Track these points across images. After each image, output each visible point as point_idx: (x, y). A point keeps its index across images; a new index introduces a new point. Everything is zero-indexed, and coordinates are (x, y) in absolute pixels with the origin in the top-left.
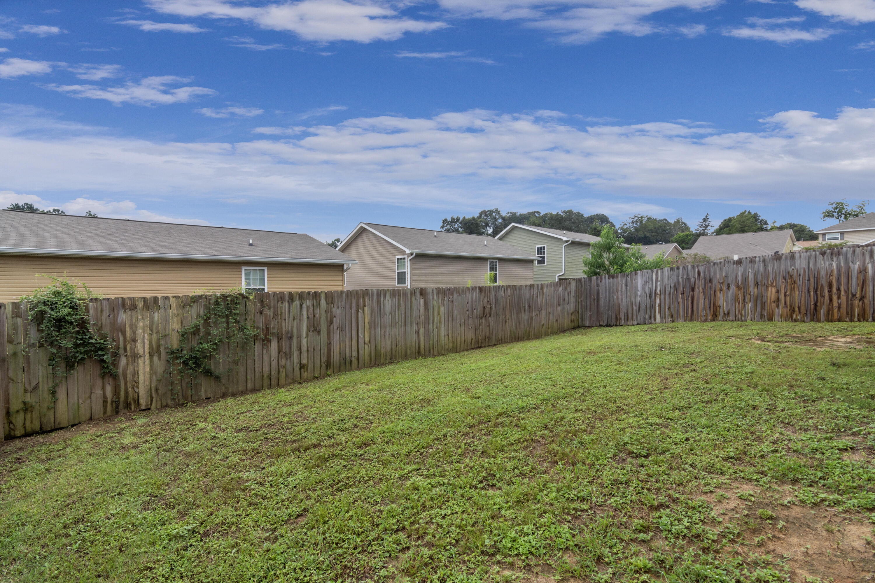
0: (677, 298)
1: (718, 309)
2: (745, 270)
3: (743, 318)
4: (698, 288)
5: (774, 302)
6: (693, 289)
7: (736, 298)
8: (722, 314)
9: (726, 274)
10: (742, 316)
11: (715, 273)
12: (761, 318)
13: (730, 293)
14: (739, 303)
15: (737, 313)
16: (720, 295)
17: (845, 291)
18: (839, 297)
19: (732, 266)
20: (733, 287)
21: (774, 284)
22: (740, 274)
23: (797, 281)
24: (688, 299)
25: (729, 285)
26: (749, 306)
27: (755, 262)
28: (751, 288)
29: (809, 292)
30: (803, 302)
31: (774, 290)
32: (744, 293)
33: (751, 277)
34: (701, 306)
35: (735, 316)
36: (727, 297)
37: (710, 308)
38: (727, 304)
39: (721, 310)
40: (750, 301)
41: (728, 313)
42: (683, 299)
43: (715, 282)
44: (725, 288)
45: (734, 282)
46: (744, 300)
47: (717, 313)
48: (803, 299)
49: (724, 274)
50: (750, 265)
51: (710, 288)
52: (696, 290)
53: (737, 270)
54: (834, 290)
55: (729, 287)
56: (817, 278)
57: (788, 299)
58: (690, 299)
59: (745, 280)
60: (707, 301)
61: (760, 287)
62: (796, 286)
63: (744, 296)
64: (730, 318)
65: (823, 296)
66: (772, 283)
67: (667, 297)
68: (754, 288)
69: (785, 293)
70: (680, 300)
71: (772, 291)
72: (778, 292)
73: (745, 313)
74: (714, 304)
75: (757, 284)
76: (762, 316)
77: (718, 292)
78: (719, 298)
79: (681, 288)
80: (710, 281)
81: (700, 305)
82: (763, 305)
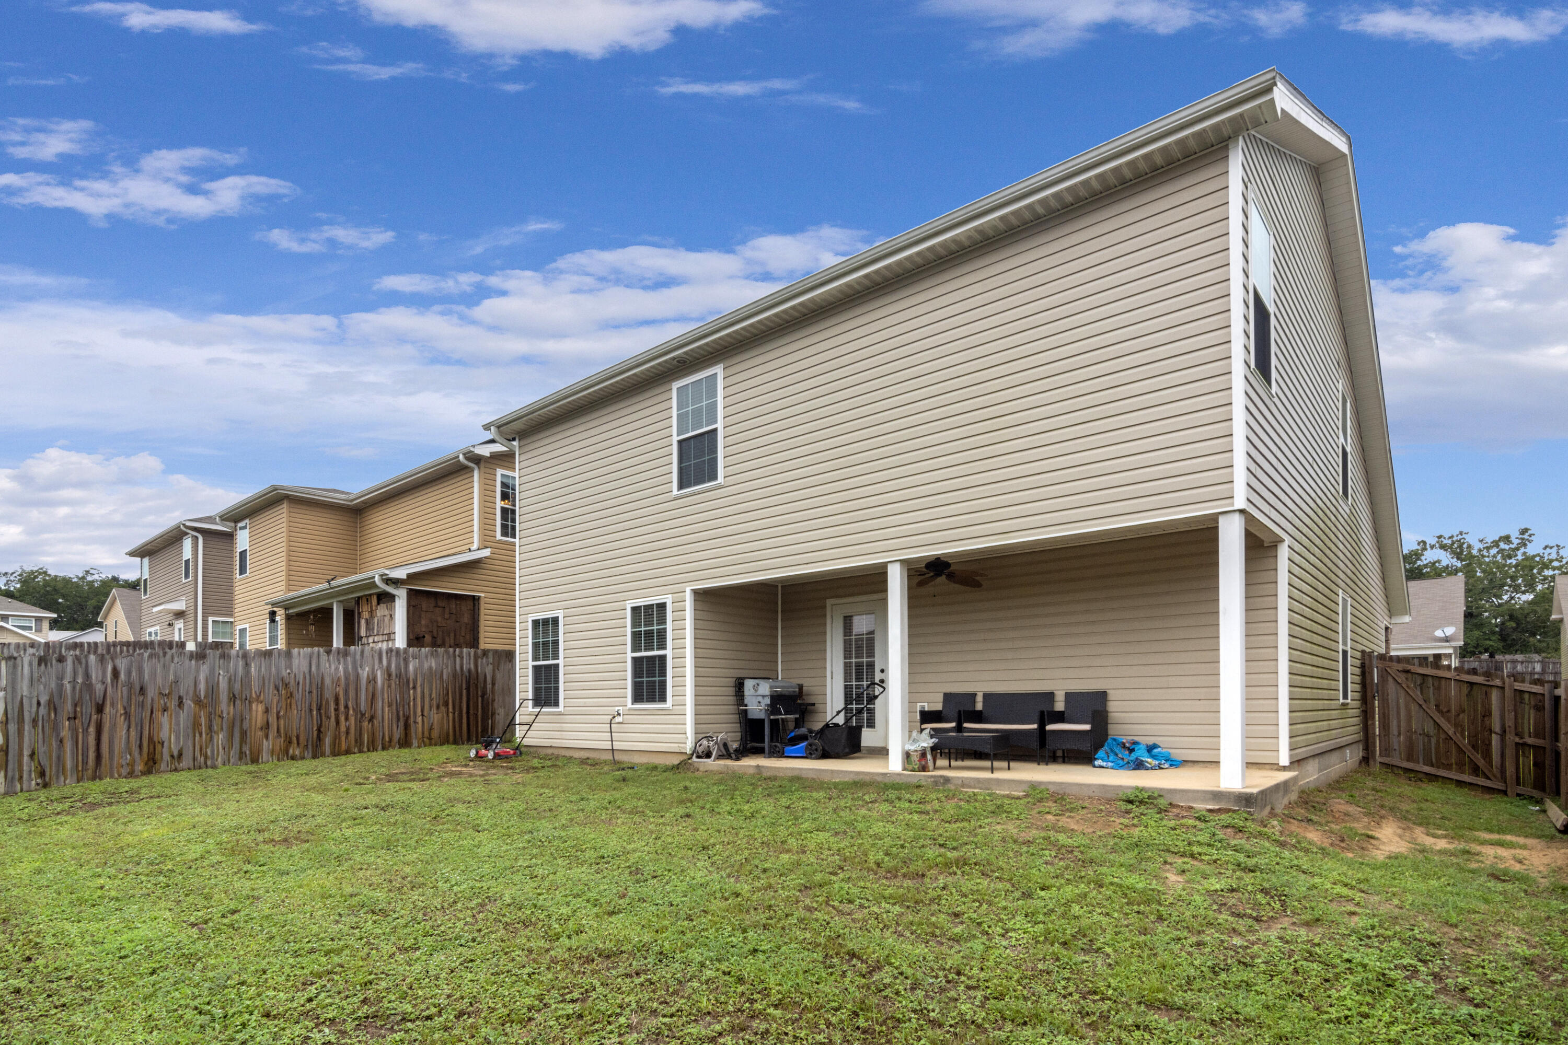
0: (56, 728)
1: (159, 747)
2: (212, 671)
3: (209, 763)
4: (112, 705)
5: (262, 729)
6: (100, 709)
7: (196, 725)
8: (166, 757)
9: (176, 676)
10: (206, 757)
11: (153, 674)
12: (240, 759)
13: (184, 717)
14: (201, 735)
15: (197, 754)
16: (165, 720)
17: (354, 710)
18: (347, 719)
19: (187, 661)
20: (189, 703)
21: (262, 698)
22: (202, 678)
23: (295, 692)
24: (85, 731)
25: (180, 698)
26: (221, 737)
27: (229, 657)
28: (224, 706)
29: (311, 710)
30: (302, 728)
31: (261, 708)
32: (210, 714)
33: (223, 684)
34: (120, 743)
35: (194, 759)
36: (178, 724)
37: (140, 746)
38: (178, 738)
39: (165, 750)
40: (222, 729)
41: (180, 755)
42: (74, 731)
43: (151, 693)
44: (172, 704)
45: (191, 693)
46: (210, 727)
47: (158, 756)
48: (302, 723)
49: (171, 677)
50: (221, 661)
51: (142, 705)
52: (107, 709)
53: (198, 671)
54: (342, 708)
55: (181, 704)
56: (321, 688)
57: (282, 722)
58: (92, 730)
59: (212, 689)
60: (133, 733)
61: (238, 702)
62: (293, 701)
63: (210, 721)
64: (184, 764)
65: (329, 718)
66: (258, 697)
67: (27, 727)
68: (229, 705)
69: (278, 713)
70: (65, 733)
71: (257, 709)
72: (267, 711)
73: (213, 751)
74: (151, 739)
75: (233, 698)
76: (242, 755)
77: (157, 714)
78: (161, 726)
79: (69, 707)
80: (142, 690)
81: (117, 742)
82: (243, 734)
